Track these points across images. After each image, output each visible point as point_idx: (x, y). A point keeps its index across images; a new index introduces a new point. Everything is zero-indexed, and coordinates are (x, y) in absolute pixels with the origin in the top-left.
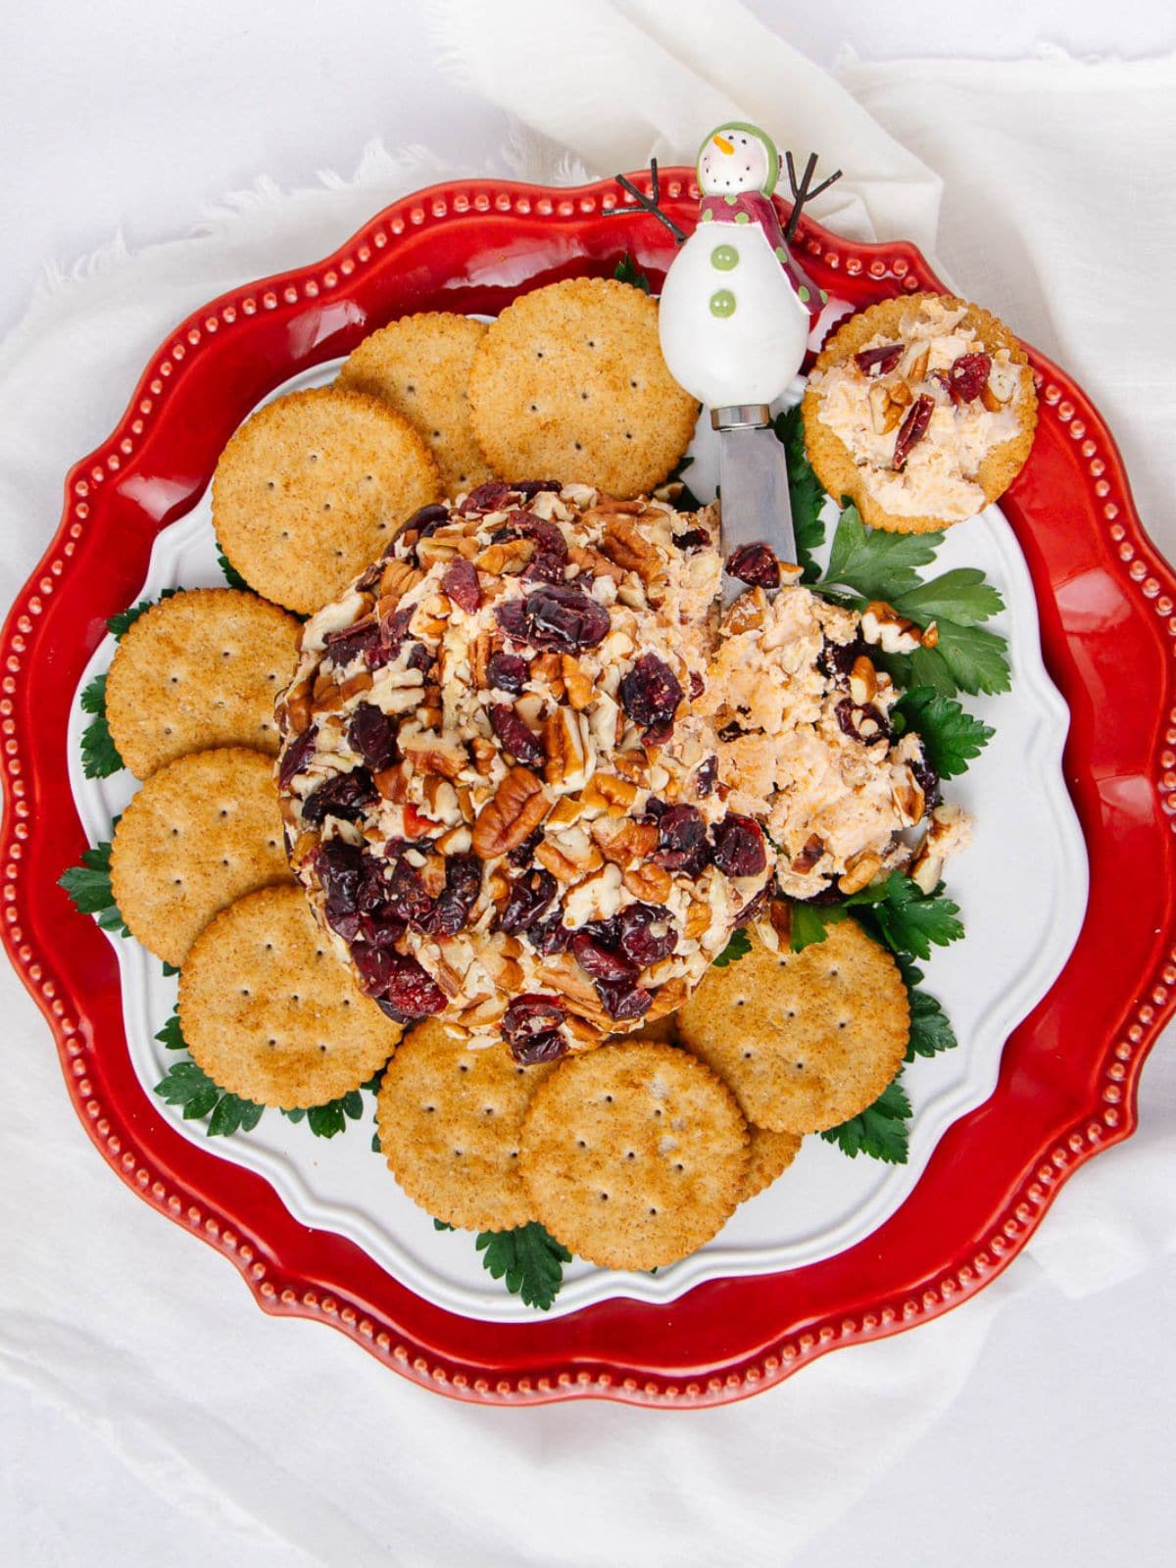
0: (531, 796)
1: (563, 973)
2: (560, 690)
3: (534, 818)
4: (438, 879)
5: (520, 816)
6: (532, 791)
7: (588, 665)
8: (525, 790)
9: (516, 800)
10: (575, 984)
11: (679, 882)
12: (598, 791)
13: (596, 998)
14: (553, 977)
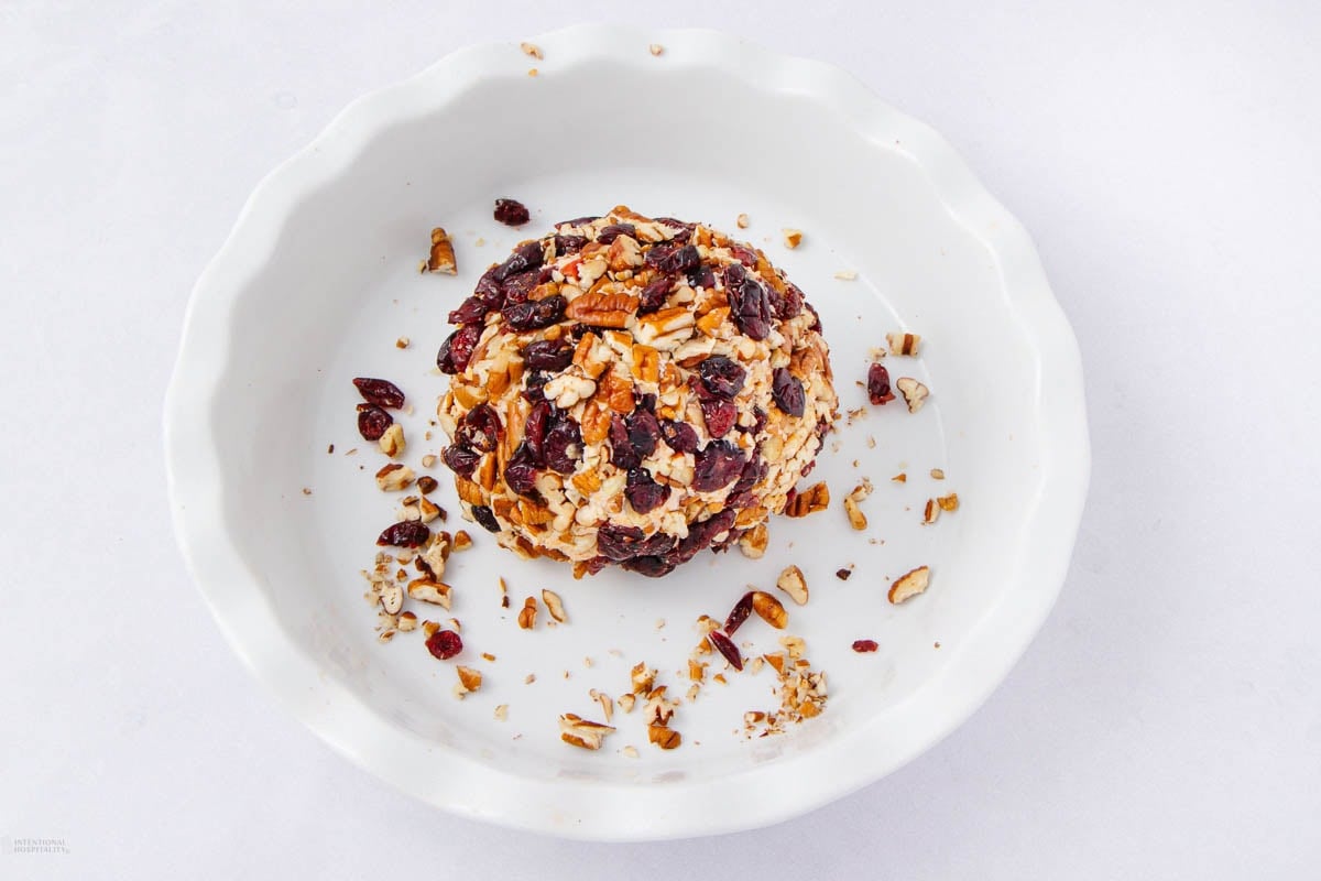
0: (623, 310)
1: (520, 416)
2: (706, 310)
3: (609, 320)
4: (542, 294)
5: (607, 311)
6: (627, 309)
7: (728, 329)
8: (625, 305)
9: (615, 303)
10: (516, 427)
11: (604, 448)
12: (645, 356)
13: (514, 448)
14: (514, 411)
